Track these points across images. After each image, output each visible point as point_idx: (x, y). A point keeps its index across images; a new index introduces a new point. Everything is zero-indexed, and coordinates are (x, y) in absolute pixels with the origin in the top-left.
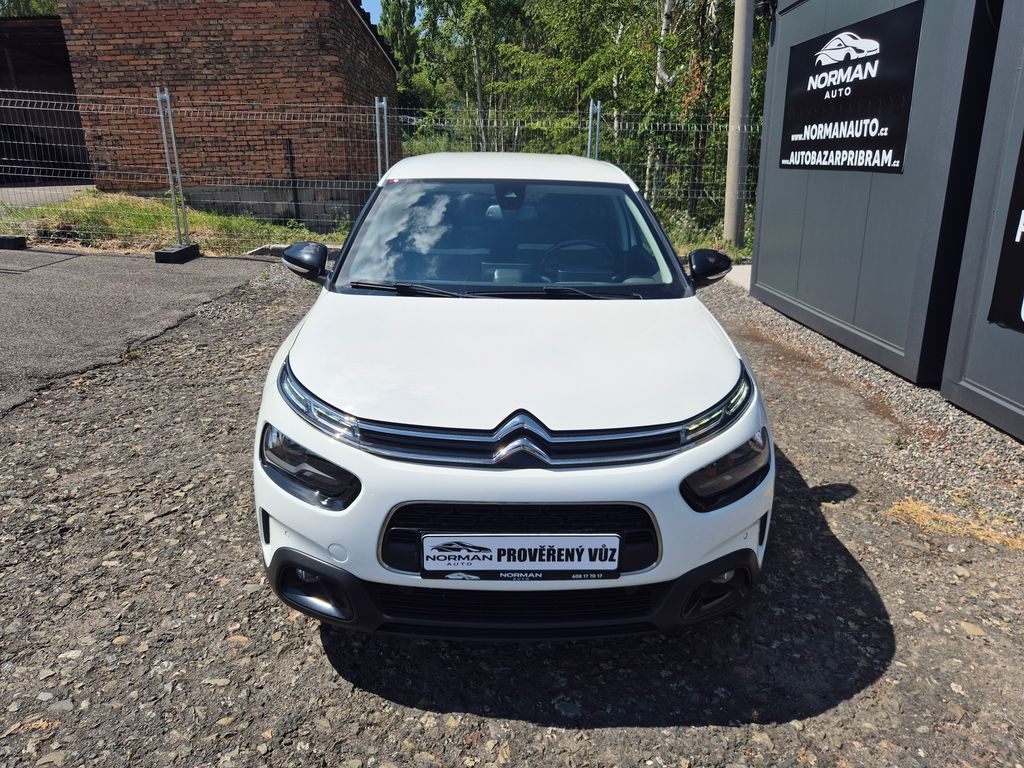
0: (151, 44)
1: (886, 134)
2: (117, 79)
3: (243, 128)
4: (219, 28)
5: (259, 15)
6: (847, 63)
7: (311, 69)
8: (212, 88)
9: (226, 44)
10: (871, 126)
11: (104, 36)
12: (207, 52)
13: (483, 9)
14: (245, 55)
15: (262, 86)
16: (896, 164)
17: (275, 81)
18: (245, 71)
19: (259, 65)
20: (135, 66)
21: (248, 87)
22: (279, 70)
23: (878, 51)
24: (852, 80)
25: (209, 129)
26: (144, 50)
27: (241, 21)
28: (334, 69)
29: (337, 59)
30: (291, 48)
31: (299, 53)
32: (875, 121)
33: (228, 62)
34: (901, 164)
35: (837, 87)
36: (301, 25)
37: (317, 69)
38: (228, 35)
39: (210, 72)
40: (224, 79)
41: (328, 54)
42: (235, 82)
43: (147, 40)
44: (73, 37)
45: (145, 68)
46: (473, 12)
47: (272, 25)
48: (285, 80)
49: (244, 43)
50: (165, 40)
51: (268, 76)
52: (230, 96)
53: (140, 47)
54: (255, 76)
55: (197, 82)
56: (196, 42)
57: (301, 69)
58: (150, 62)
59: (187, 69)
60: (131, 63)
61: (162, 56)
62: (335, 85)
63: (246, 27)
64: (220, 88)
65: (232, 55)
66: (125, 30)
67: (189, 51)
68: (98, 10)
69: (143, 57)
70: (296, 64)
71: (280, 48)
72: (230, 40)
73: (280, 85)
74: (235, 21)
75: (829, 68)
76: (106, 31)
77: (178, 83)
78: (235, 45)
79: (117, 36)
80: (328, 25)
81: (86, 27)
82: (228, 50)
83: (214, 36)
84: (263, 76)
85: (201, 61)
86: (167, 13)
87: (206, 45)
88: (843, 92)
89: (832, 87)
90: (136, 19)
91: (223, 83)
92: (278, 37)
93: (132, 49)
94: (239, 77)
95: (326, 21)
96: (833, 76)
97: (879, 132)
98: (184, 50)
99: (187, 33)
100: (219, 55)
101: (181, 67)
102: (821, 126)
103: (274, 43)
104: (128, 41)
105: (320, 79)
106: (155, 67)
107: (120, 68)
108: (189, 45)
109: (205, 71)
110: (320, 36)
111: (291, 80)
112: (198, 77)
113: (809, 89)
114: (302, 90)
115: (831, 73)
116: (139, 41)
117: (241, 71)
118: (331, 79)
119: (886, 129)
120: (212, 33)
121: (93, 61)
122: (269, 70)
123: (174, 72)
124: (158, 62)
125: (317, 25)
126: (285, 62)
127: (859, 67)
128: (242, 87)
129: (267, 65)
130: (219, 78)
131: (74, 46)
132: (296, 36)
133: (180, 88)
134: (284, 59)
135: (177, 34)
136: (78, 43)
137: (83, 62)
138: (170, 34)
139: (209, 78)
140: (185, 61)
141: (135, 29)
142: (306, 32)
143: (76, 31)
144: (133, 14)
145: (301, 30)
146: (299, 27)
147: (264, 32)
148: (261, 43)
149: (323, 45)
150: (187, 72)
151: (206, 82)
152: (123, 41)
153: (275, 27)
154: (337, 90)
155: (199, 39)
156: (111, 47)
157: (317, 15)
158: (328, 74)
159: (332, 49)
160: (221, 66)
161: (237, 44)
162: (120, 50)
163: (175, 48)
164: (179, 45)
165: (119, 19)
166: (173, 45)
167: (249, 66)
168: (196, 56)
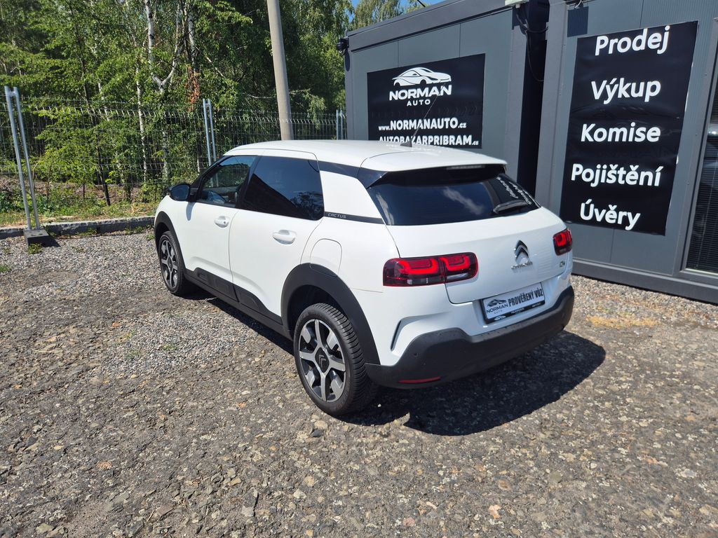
1: (465, 127)
6: (423, 85)
10: (453, 122)
16: (476, 143)
23: (450, 80)
24: (430, 95)
32: (454, 119)
34: (480, 143)
35: (418, 99)
75: (407, 88)
88: (423, 102)
89: (412, 99)
96: (412, 92)
97: (459, 125)
102: (405, 121)
113: (391, 99)
115: (410, 91)
119: (465, 124)
127: (435, 88)
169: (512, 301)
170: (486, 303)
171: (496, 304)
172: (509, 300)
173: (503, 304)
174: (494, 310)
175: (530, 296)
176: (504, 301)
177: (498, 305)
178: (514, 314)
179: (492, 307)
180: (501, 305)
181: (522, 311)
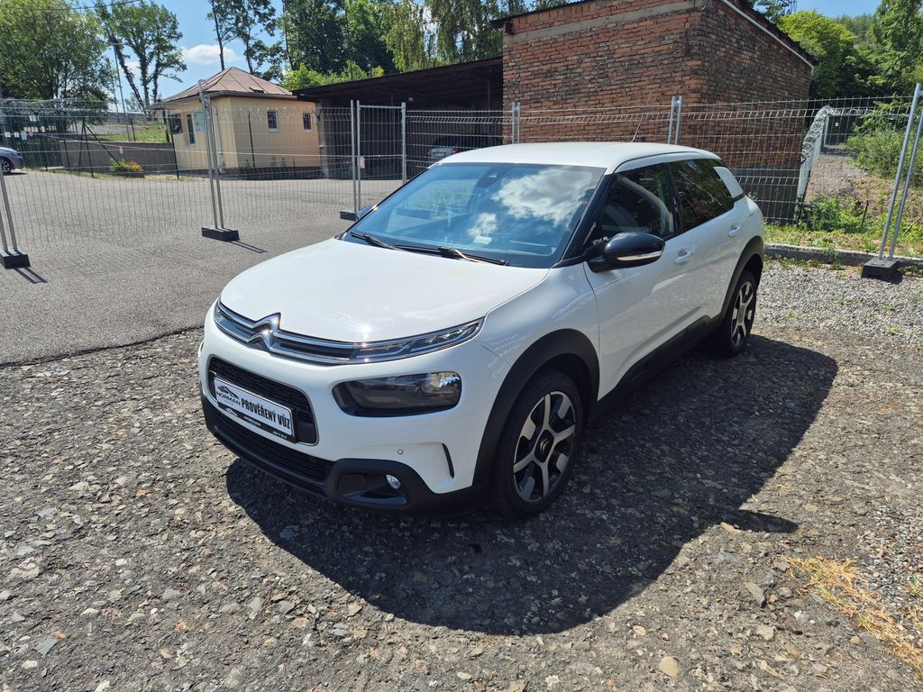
0: (556, 68)
2: (529, 98)
3: (610, 130)
4: (606, 49)
5: (639, 34)
7: (673, 74)
8: (592, 98)
9: (609, 61)
11: (527, 66)
12: (594, 70)
14: (621, 68)
15: (630, 93)
17: (641, 88)
18: (619, 82)
19: (631, 76)
20: (542, 86)
21: (619, 95)
22: (647, 78)
25: (584, 132)
26: (550, 74)
27: (624, 41)
28: (695, 73)
29: (700, 63)
30: (660, 58)
31: (666, 62)
33: (607, 76)
36: (672, 37)
37: (680, 74)
38: (611, 53)
39: (593, 86)
40: (602, 90)
41: (692, 59)
42: (609, 92)
43: (554, 65)
44: (508, 69)
45: (549, 87)
47: (647, 41)
48: (650, 87)
49: (623, 59)
50: (566, 63)
51: (637, 84)
52: (603, 104)
53: (549, 71)
54: (626, 86)
55: (582, 95)
56: (588, 62)
57: (665, 76)
58: (553, 82)
59: (577, 85)
60: (541, 84)
61: (561, 77)
62: (693, 86)
63: (627, 45)
64: (598, 97)
65: (612, 70)
66: (541, 59)
67: (581, 70)
68: (526, 46)
69: (548, 79)
70: (661, 72)
71: (651, 60)
72: (612, 58)
73: (644, 91)
74: (619, 41)
76: (528, 62)
77: (569, 96)
78: (615, 62)
79: (535, 64)
80: (696, 33)
81: (517, 60)
82: (609, 66)
83: (601, 56)
84: (632, 85)
85: (587, 78)
86: (572, 42)
87: (594, 64)
90: (550, 50)
91: (600, 93)
92: (651, 50)
93: (543, 73)
94: (614, 87)
95: (694, 30)
98: (578, 70)
99: (582, 56)
100: (602, 71)
101: (573, 84)
103: (646, 55)
104: (542, 67)
105: (681, 82)
106: (555, 85)
107: (533, 89)
108: (582, 65)
109: (590, 86)
110: (687, 45)
111: (655, 86)
112: (584, 90)
114: (663, 94)
116: (546, 67)
117: (616, 83)
118: (690, 82)
120: (600, 54)
121: (516, 85)
122: (638, 79)
123: (567, 89)
124: (557, 82)
125: (686, 35)
126: (653, 71)
128: (615, 96)
129: (638, 75)
130: (598, 90)
131: (508, 76)
132: (666, 47)
133: (570, 101)
134: (652, 69)
135: (575, 58)
136: (511, 72)
137: (511, 86)
138: (570, 58)
139: (591, 90)
140: (577, 79)
141: (548, 58)
142: (675, 42)
143: (510, 64)
144: (548, 46)
145: (671, 41)
146: (670, 39)
147: (640, 47)
148: (635, 57)
149: (688, 53)
150: (577, 87)
151: (588, 95)
152: (537, 68)
153: (650, 42)
154: (694, 91)
155: (589, 60)
156: (529, 73)
157: (688, 25)
158: (688, 78)
159: (696, 54)
160: (602, 80)
161: (617, 60)
162: (535, 75)
163: (571, 69)
164: (575, 66)
165: (538, 52)
166: (571, 67)
167: (623, 77)
168: (585, 74)
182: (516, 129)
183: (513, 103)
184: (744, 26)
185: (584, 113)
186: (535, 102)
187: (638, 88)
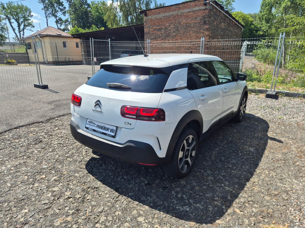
0: (162, 28)
2: (153, 37)
4: (178, 21)
5: (189, 17)
7: (200, 30)
8: (174, 38)
9: (179, 25)
11: (152, 27)
12: (174, 28)
13: (289, 3)
14: (183, 28)
15: (187, 36)
17: (190, 35)
18: (183, 33)
19: (186, 30)
20: (157, 34)
21: (183, 37)
22: (192, 31)
25: (172, 49)
26: (160, 29)
27: (184, 19)
28: (207, 30)
29: (209, 26)
30: (196, 25)
31: (198, 26)
33: (179, 31)
36: (199, 18)
37: (202, 30)
38: (180, 23)
39: (174, 34)
40: (177, 35)
41: (206, 25)
42: (180, 36)
43: (161, 27)
45: (159, 34)
46: (285, 5)
47: (191, 19)
48: (193, 34)
49: (183, 25)
50: (165, 26)
51: (189, 33)
52: (178, 40)
53: (159, 29)
54: (185, 34)
55: (171, 37)
56: (172, 26)
57: (198, 30)
58: (161, 32)
59: (169, 33)
60: (157, 33)
61: (164, 31)
62: (207, 34)
64: (176, 38)
65: (180, 28)
66: (157, 25)
67: (170, 28)
68: (151, 20)
69: (159, 31)
70: (196, 29)
71: (193, 25)
72: (180, 24)
73: (191, 36)
74: (182, 19)
76: (152, 25)
77: (166, 37)
78: (181, 26)
79: (155, 26)
80: (207, 17)
81: (149, 25)
82: (179, 27)
83: (176, 24)
84: (187, 33)
85: (172, 31)
86: (167, 19)
87: (174, 26)
90: (159, 22)
91: (177, 36)
92: (193, 22)
93: (157, 29)
94: (181, 34)
95: (206, 16)
99: (170, 24)
100: (177, 29)
101: (168, 33)
103: (191, 24)
104: (157, 27)
105: (203, 33)
106: (162, 34)
107: (154, 35)
108: (170, 27)
109: (173, 34)
110: (204, 20)
112: (171, 35)
114: (197, 37)
116: (159, 27)
117: (182, 33)
120: (176, 23)
121: (149, 33)
122: (189, 32)
123: (166, 35)
124: (163, 32)
125: (204, 17)
126: (194, 29)
128: (181, 37)
129: (189, 30)
130: (176, 35)
131: (146, 30)
132: (198, 21)
133: (167, 39)
134: (193, 28)
135: (168, 24)
136: (147, 29)
137: (147, 34)
140: (169, 31)
141: (159, 24)
142: (201, 19)
143: (146, 26)
144: (159, 20)
145: (199, 19)
146: (198, 19)
147: (189, 21)
148: (188, 24)
149: (205, 23)
150: (169, 34)
151: (173, 37)
152: (155, 28)
154: (207, 36)
155: (173, 25)
156: (153, 29)
157: (204, 14)
158: (205, 31)
159: (207, 24)
160: (177, 32)
161: (182, 25)
162: (155, 30)
163: (167, 28)
164: (168, 27)
165: (155, 22)
166: (167, 27)
167: (184, 31)
168: (172, 29)
169: (98, 126)
170: (88, 120)
171: (91, 123)
172: (97, 125)
173: (94, 125)
174: (89, 125)
175: (107, 129)
176: (95, 124)
177: (92, 124)
178: (97, 132)
179: (90, 124)
180: (93, 125)
181: (100, 133)
182: (149, 48)
183: (148, 39)
184: (222, 15)
185: (172, 43)
186: (155, 39)
187: (189, 35)
